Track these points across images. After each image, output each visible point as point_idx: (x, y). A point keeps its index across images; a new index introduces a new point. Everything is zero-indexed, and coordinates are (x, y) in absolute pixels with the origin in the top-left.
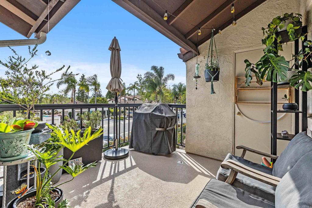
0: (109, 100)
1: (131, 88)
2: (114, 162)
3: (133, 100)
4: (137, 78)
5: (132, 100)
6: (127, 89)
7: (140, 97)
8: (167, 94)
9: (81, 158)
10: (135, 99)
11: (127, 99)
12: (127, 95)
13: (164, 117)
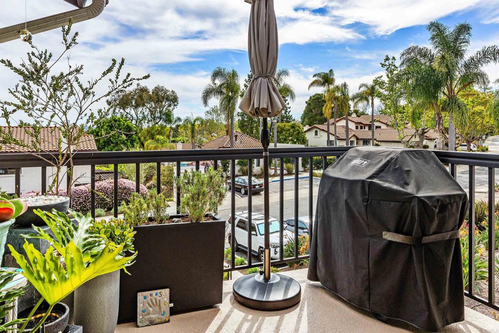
0: (309, 130)
1: (361, 97)
2: (250, 317)
3: (370, 127)
4: (383, 65)
5: (367, 128)
6: (353, 99)
7: (390, 120)
8: (478, 108)
9: (167, 291)
10: (376, 124)
11: (352, 126)
12: (354, 115)
13: (411, 198)
